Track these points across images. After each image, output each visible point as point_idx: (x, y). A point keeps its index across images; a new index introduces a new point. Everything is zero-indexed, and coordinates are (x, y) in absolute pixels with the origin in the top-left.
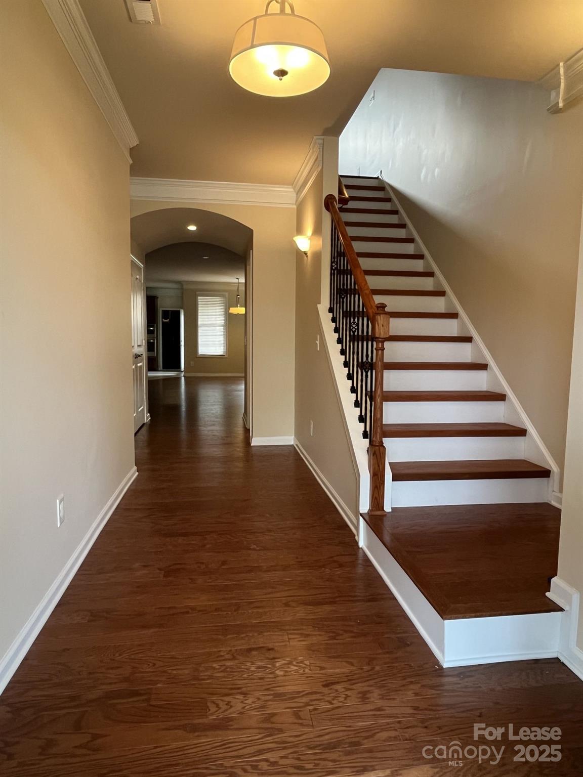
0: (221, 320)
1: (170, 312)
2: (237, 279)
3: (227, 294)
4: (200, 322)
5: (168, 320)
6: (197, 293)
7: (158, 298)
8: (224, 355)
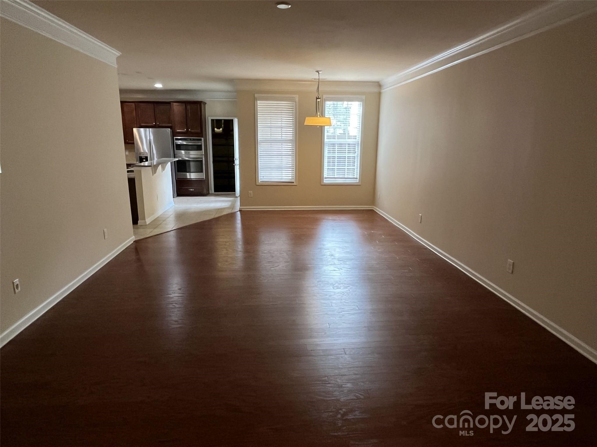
0: (288, 133)
1: (223, 121)
2: (318, 71)
3: (297, 97)
4: (260, 136)
5: (221, 129)
6: (256, 95)
7: (205, 103)
8: (293, 182)
